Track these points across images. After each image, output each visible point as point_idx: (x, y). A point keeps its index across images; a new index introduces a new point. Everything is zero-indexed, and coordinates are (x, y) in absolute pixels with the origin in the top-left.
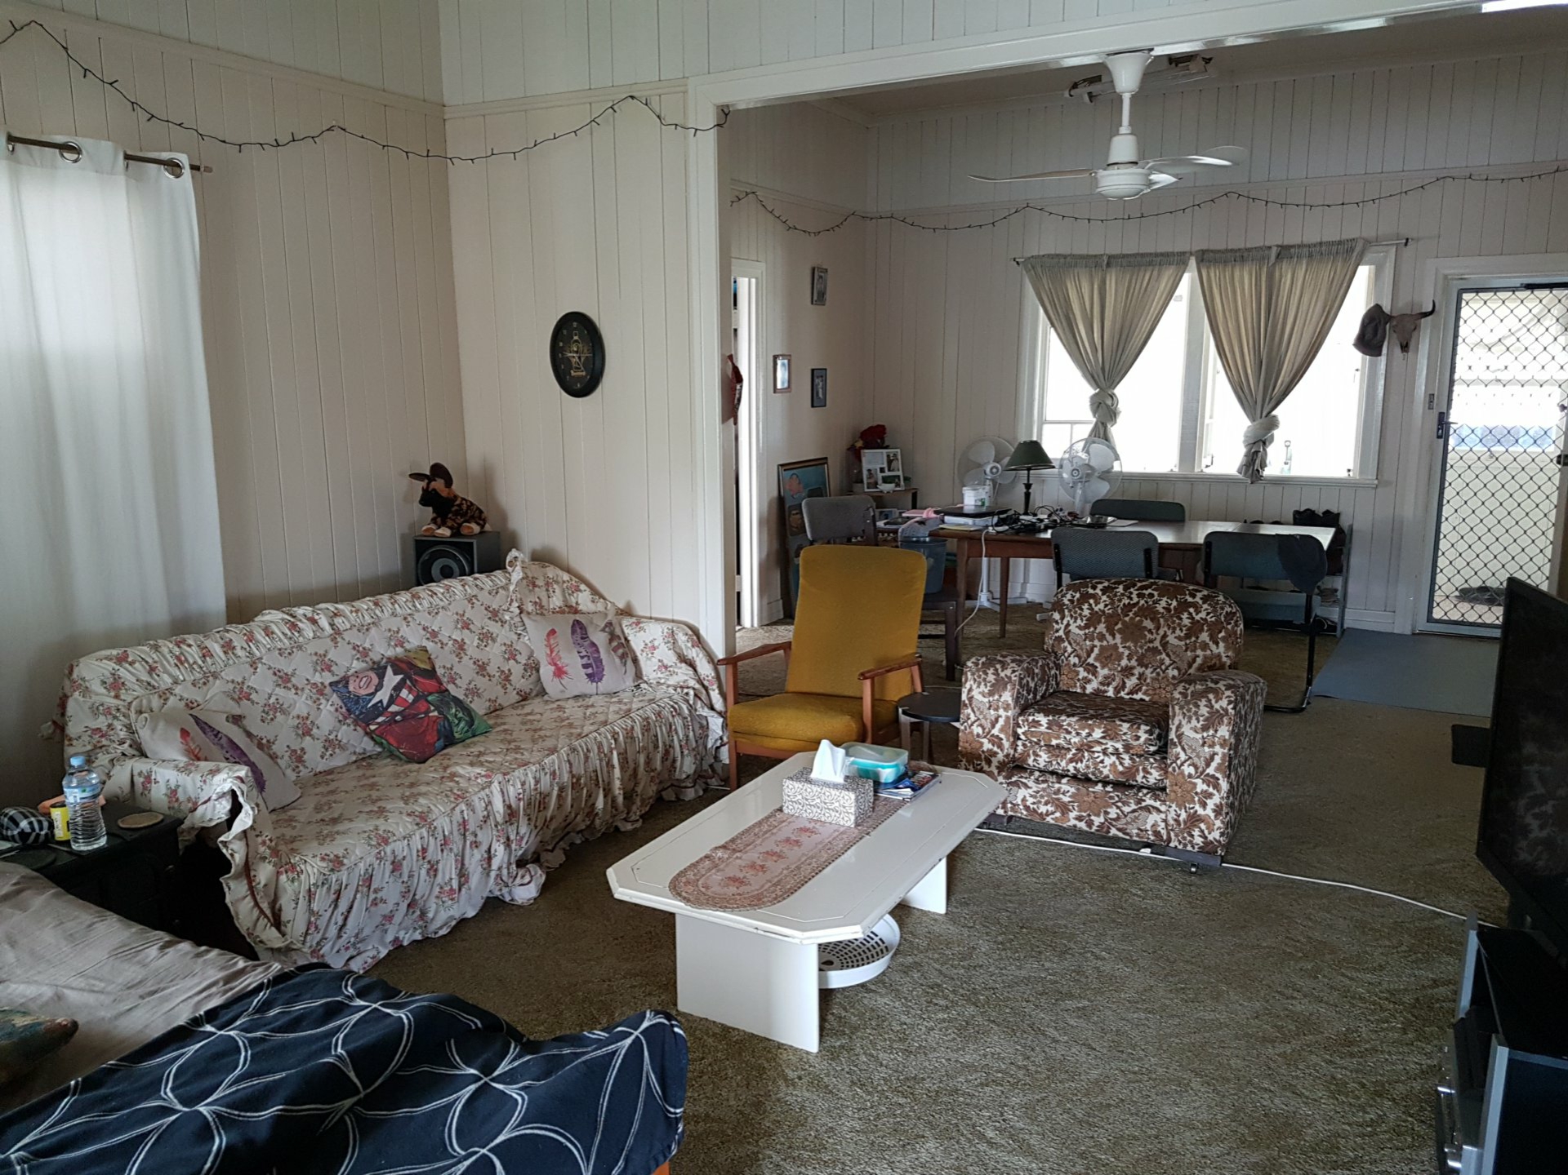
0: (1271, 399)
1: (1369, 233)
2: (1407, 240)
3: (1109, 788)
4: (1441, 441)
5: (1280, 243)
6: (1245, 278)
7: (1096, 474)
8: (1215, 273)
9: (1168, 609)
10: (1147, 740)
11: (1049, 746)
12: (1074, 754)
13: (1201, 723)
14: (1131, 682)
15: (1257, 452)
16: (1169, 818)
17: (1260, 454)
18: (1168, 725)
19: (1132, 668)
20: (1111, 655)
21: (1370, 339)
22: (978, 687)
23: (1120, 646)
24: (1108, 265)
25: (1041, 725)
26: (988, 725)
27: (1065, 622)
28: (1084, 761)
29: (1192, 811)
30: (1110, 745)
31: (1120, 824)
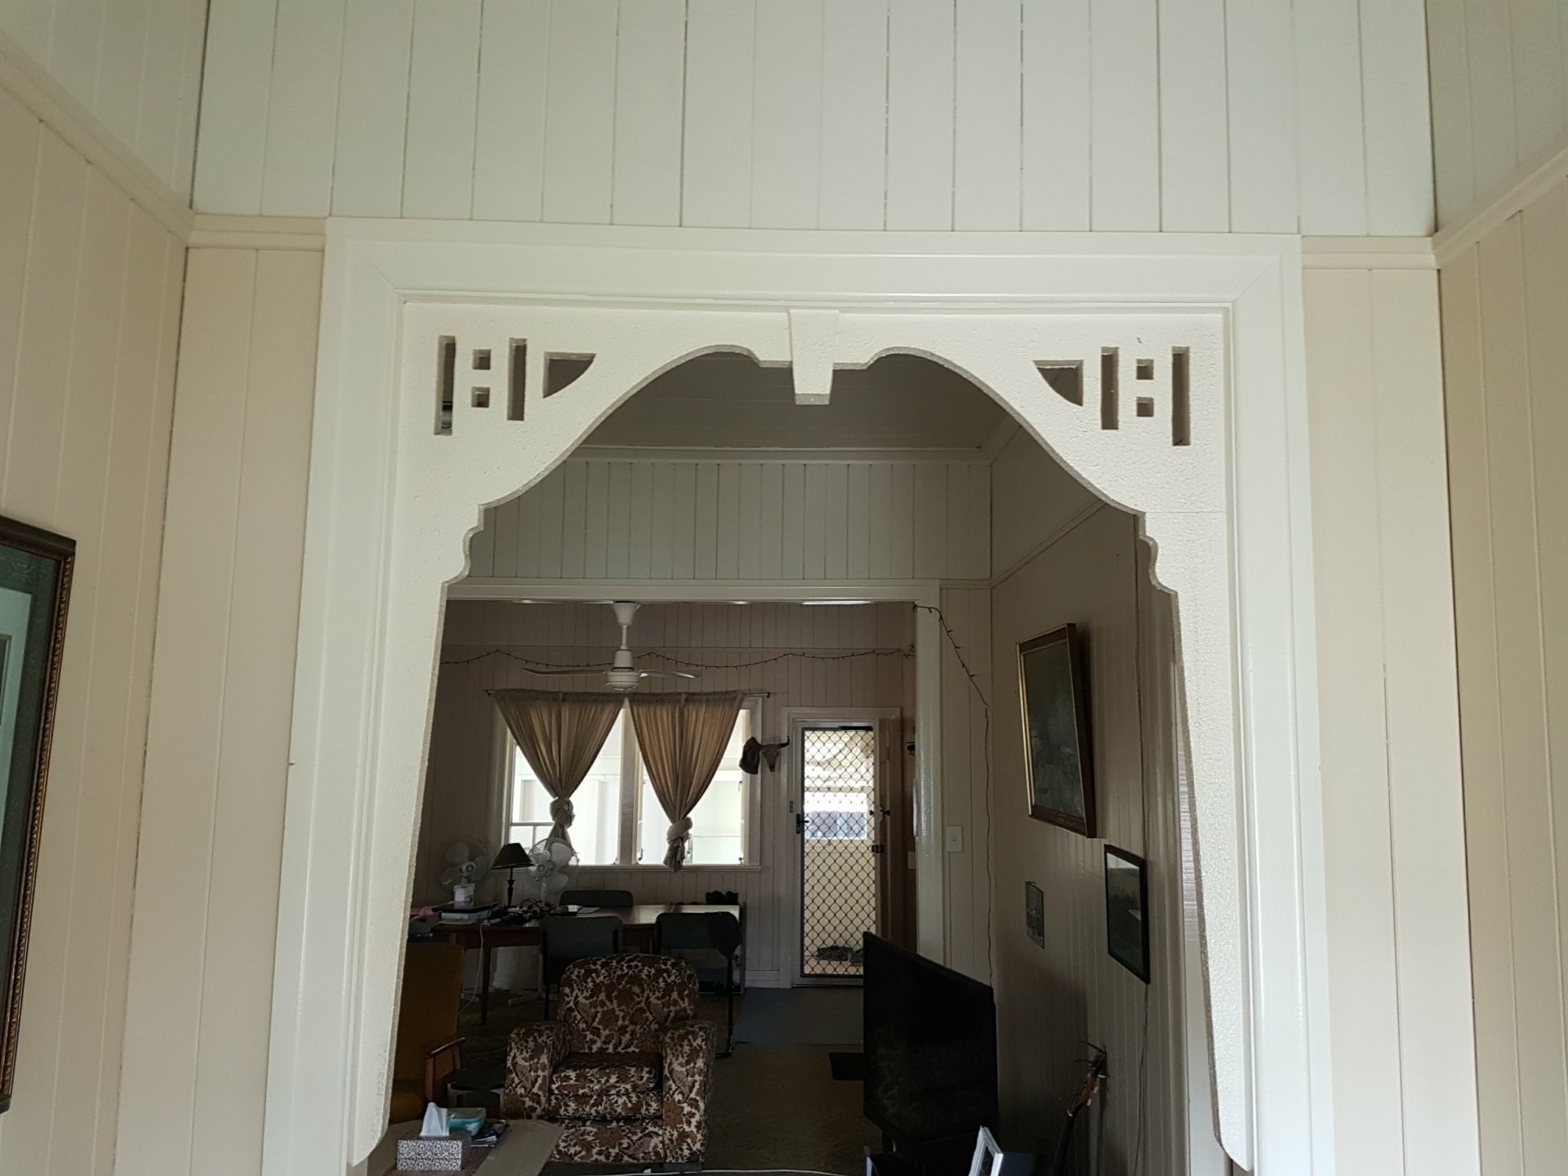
0: (686, 805)
1: (744, 687)
2: (769, 693)
3: (621, 1124)
4: (800, 835)
5: (687, 691)
6: (664, 715)
7: (557, 869)
8: (643, 710)
9: (649, 976)
10: (649, 1078)
11: (576, 1096)
12: (596, 1100)
13: (685, 1058)
14: (626, 1038)
15: (678, 847)
16: (665, 1139)
17: (680, 849)
18: (662, 1063)
19: (627, 1027)
20: (610, 1018)
21: (749, 762)
22: (521, 1053)
23: (616, 1009)
24: (563, 700)
25: (571, 1079)
26: (529, 1086)
27: (574, 994)
28: (603, 1103)
29: (681, 1130)
30: (622, 1087)
31: (630, 1152)
